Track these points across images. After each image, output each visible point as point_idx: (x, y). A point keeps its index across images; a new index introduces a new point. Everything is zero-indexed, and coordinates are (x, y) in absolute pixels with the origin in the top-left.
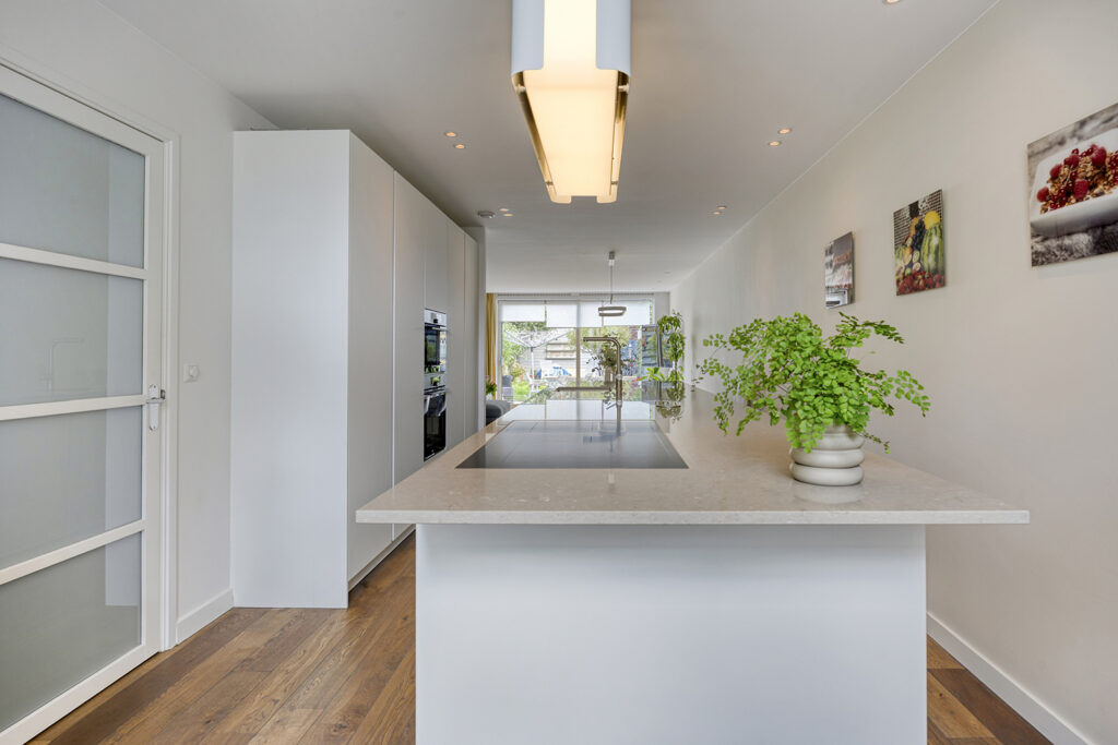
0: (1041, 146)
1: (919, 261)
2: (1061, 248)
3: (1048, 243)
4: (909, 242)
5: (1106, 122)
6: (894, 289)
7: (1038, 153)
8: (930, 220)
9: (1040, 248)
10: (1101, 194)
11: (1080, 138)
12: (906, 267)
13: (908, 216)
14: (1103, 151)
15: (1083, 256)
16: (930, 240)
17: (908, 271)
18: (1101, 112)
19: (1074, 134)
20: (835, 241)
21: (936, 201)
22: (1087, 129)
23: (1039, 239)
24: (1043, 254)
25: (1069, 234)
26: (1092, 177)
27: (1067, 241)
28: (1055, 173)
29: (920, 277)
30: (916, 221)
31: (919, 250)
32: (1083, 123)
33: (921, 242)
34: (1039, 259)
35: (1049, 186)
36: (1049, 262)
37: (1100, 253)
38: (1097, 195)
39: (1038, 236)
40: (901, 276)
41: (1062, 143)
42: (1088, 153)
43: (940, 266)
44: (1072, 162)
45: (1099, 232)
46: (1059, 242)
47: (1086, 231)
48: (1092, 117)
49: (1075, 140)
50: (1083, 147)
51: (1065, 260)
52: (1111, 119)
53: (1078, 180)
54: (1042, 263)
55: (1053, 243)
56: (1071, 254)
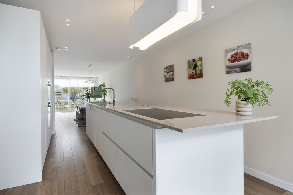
0: (229, 50)
1: (195, 72)
2: (233, 70)
3: (230, 69)
4: (192, 67)
5: (244, 47)
6: (187, 78)
7: (228, 51)
8: (199, 63)
9: (228, 70)
10: (243, 61)
11: (238, 50)
12: (191, 73)
13: (192, 61)
14: (243, 53)
15: (238, 72)
16: (199, 67)
17: (192, 74)
18: (243, 45)
19: (237, 49)
20: (168, 66)
21: (200, 59)
22: (240, 48)
23: (228, 69)
24: (229, 72)
25: (235, 68)
26: (241, 57)
27: (235, 69)
28: (232, 56)
29: (195, 75)
30: (194, 63)
31: (195, 69)
32: (239, 47)
33: (196, 68)
34: (227, 73)
35: (231, 58)
36: (230, 73)
37: (242, 72)
38: (242, 61)
39: (228, 68)
40: (190, 75)
41: (234, 50)
42: (240, 53)
43: (201, 73)
44: (236, 54)
45: (242, 68)
46: (233, 69)
47: (239, 68)
48: (241, 46)
49: (237, 50)
50: (239, 51)
51: (234, 73)
52: (245, 47)
53: (237, 58)
54: (229, 73)
55: (231, 70)
56: (235, 72)
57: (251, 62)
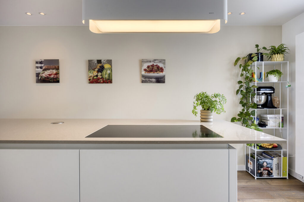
0: (145, 61)
1: (101, 75)
2: (149, 80)
3: (146, 79)
4: (97, 70)
5: (160, 62)
6: (88, 81)
7: (144, 62)
8: (107, 66)
9: (144, 80)
10: (158, 73)
11: (154, 62)
12: (94, 76)
13: (96, 62)
14: (159, 66)
15: (154, 83)
16: (106, 71)
17: (95, 77)
18: (159, 60)
19: (153, 61)
21: (109, 62)
22: (156, 61)
23: (144, 78)
24: (145, 81)
25: (151, 78)
26: (157, 70)
27: (150, 80)
28: (148, 67)
29: (101, 80)
30: (100, 65)
31: (101, 73)
32: (155, 60)
33: (102, 71)
34: (143, 82)
35: (147, 69)
36: (146, 82)
37: (157, 83)
38: (157, 73)
39: (143, 77)
40: (91, 78)
41: (150, 62)
42: (156, 65)
43: (110, 78)
44: (153, 66)
45: (157, 79)
46: (149, 79)
47: (155, 79)
48: (157, 60)
49: (153, 62)
50: (155, 64)
51: (150, 83)
52: (161, 61)
53: (153, 69)
54: (144, 83)
55: (147, 79)
56: (151, 82)
57: (165, 75)
